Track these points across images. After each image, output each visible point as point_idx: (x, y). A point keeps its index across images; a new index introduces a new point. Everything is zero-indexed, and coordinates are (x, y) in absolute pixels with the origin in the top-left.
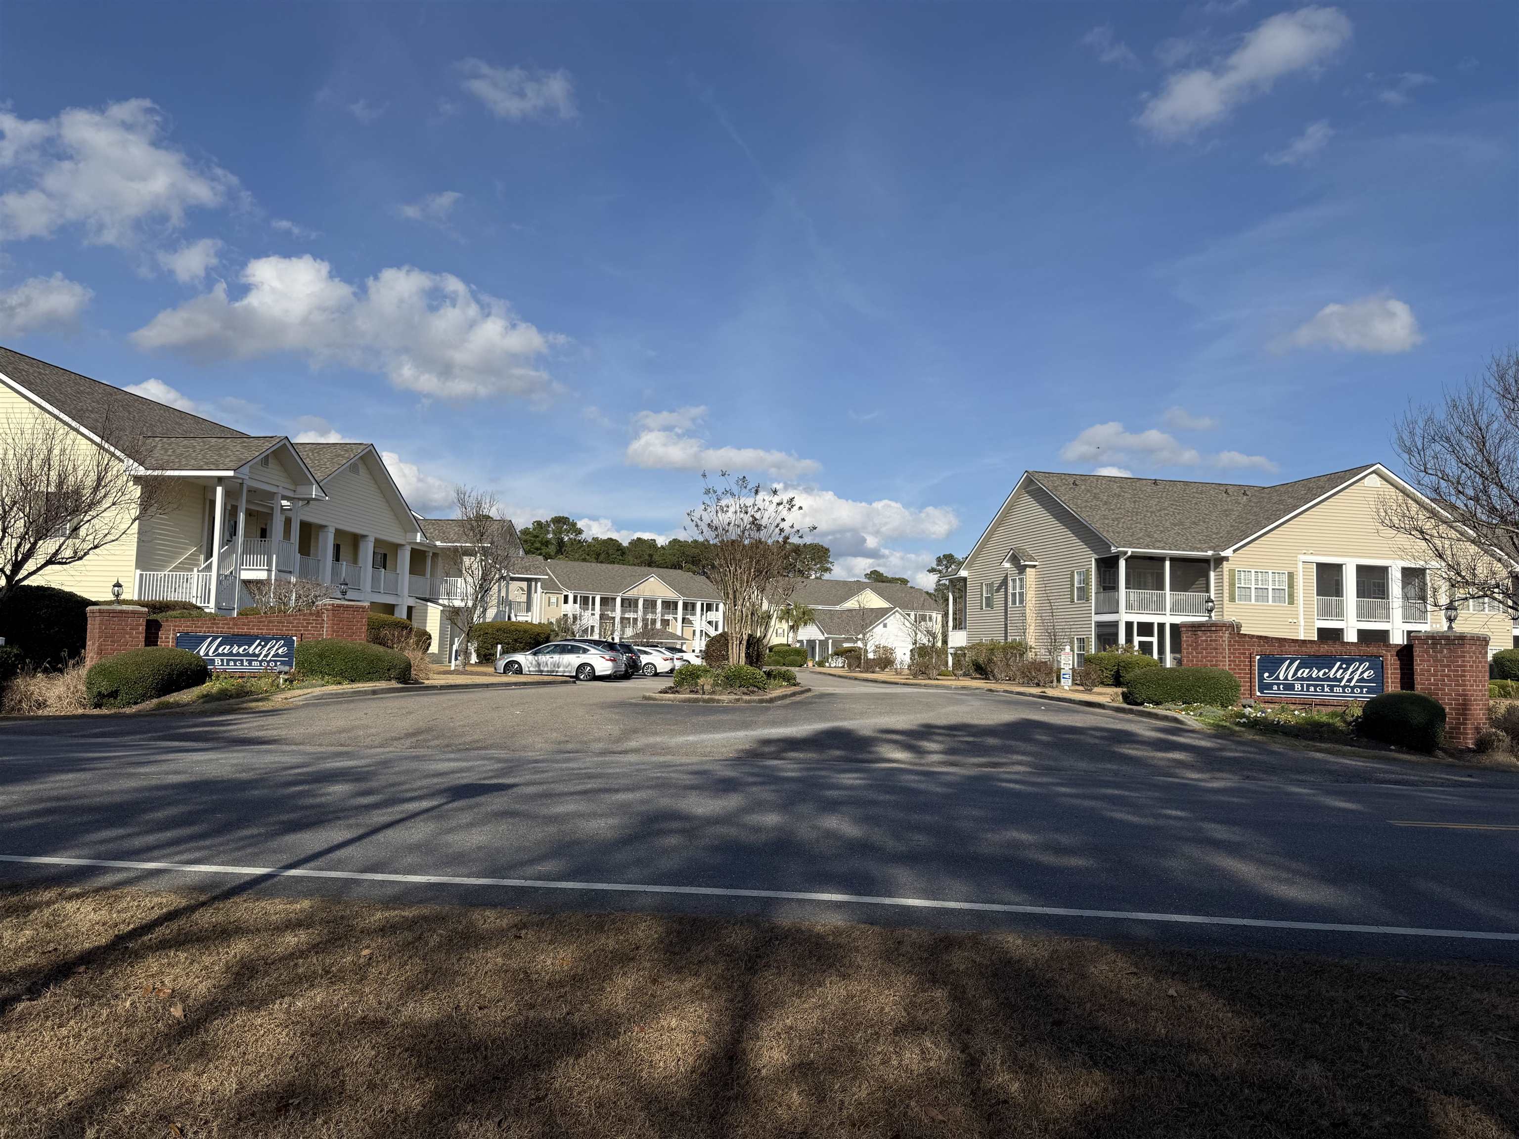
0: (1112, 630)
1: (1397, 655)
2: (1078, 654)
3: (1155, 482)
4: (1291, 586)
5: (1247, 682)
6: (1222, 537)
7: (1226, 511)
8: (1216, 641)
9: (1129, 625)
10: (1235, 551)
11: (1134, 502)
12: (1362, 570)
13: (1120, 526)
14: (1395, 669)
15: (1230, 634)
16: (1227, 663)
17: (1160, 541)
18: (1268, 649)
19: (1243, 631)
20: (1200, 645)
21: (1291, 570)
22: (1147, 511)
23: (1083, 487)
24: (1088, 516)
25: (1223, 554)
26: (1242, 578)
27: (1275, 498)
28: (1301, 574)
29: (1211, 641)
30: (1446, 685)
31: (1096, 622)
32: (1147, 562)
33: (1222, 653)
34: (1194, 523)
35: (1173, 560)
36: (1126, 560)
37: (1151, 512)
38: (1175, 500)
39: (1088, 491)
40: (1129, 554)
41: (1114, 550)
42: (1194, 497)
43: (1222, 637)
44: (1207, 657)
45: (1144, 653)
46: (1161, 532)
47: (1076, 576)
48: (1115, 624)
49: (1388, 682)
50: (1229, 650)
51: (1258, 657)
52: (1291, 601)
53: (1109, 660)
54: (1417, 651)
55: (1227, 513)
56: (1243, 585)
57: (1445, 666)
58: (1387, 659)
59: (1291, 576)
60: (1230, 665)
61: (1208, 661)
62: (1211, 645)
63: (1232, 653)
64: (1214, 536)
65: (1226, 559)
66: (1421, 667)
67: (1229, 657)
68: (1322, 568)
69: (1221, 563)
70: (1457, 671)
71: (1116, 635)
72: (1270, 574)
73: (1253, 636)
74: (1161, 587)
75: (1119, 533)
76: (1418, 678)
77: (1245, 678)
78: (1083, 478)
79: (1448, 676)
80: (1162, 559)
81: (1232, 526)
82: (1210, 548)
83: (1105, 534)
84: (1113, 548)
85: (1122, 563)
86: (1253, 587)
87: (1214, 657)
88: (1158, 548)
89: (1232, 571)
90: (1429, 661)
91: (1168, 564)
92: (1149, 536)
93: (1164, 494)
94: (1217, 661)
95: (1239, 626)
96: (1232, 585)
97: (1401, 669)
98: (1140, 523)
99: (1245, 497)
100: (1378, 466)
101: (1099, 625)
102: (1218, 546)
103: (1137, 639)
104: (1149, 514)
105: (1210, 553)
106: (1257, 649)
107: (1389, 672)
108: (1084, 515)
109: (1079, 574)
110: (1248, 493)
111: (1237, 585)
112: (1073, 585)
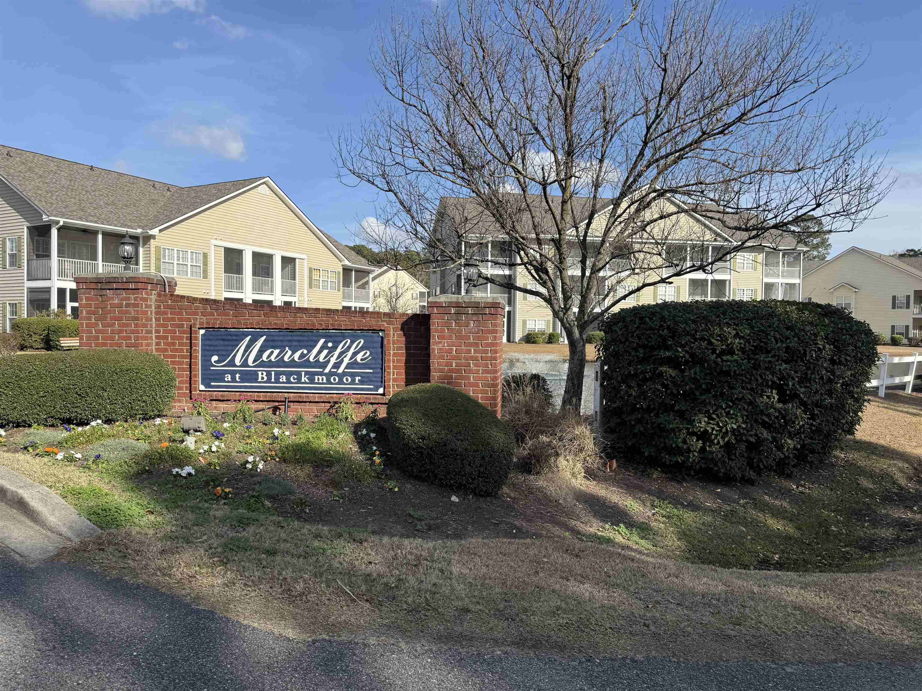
0: (45, 296)
1: (402, 329)
2: (10, 319)
3: (92, 168)
4: (205, 263)
5: (183, 370)
6: (150, 220)
7: (153, 200)
8: (136, 305)
9: (61, 292)
10: (161, 231)
11: (70, 180)
12: (256, 256)
13: (54, 198)
14: (399, 348)
15: (159, 295)
16: (154, 341)
17: (93, 216)
18: (218, 320)
19: (178, 291)
20: (110, 312)
21: (205, 251)
22: (82, 190)
23: (18, 159)
24: (20, 185)
25: (151, 232)
26: (167, 254)
27: (193, 194)
28: (213, 254)
29: (127, 305)
30: (471, 371)
31: (28, 288)
32: (78, 234)
33: (145, 326)
34: (126, 206)
35: (106, 234)
36: (59, 230)
37: (87, 191)
38: (109, 186)
39: (23, 163)
40: (61, 223)
41: (45, 218)
42: (126, 186)
43: (145, 300)
44: (120, 332)
45: (74, 318)
46: (95, 208)
47: (8, 243)
48: (48, 290)
49: (389, 367)
50: (157, 320)
51: (202, 332)
52: (205, 277)
53: (38, 324)
54: (435, 324)
55: (154, 202)
56: (167, 261)
57: (471, 345)
58: (388, 335)
59: (205, 256)
60: (158, 344)
61: (124, 338)
62: (127, 312)
63: (163, 326)
64: (143, 218)
65: (153, 237)
66: (440, 346)
67: (157, 331)
68: (228, 251)
69: (149, 241)
70: (486, 352)
71: (49, 300)
72: (189, 253)
73: (195, 299)
74: (95, 258)
75: (52, 204)
76: (435, 363)
77: (181, 363)
78: (19, 152)
79: (475, 359)
80: (93, 233)
81: (158, 212)
82: (139, 227)
83: (36, 202)
84: (44, 217)
85: (54, 232)
86: (175, 262)
87: (132, 332)
88: (91, 221)
89: (158, 248)
90: (450, 338)
91: (100, 237)
92: (82, 210)
93: (100, 179)
94: (137, 338)
95: (172, 285)
96: (158, 259)
97: (407, 348)
98: (75, 198)
99: (169, 193)
100: (268, 178)
101: (31, 291)
102: (146, 226)
103: (69, 305)
104: (84, 193)
105: (139, 231)
106: (200, 319)
107: (392, 352)
108: (15, 183)
109: (12, 241)
110: (171, 190)
111: (162, 260)
112: (5, 252)
